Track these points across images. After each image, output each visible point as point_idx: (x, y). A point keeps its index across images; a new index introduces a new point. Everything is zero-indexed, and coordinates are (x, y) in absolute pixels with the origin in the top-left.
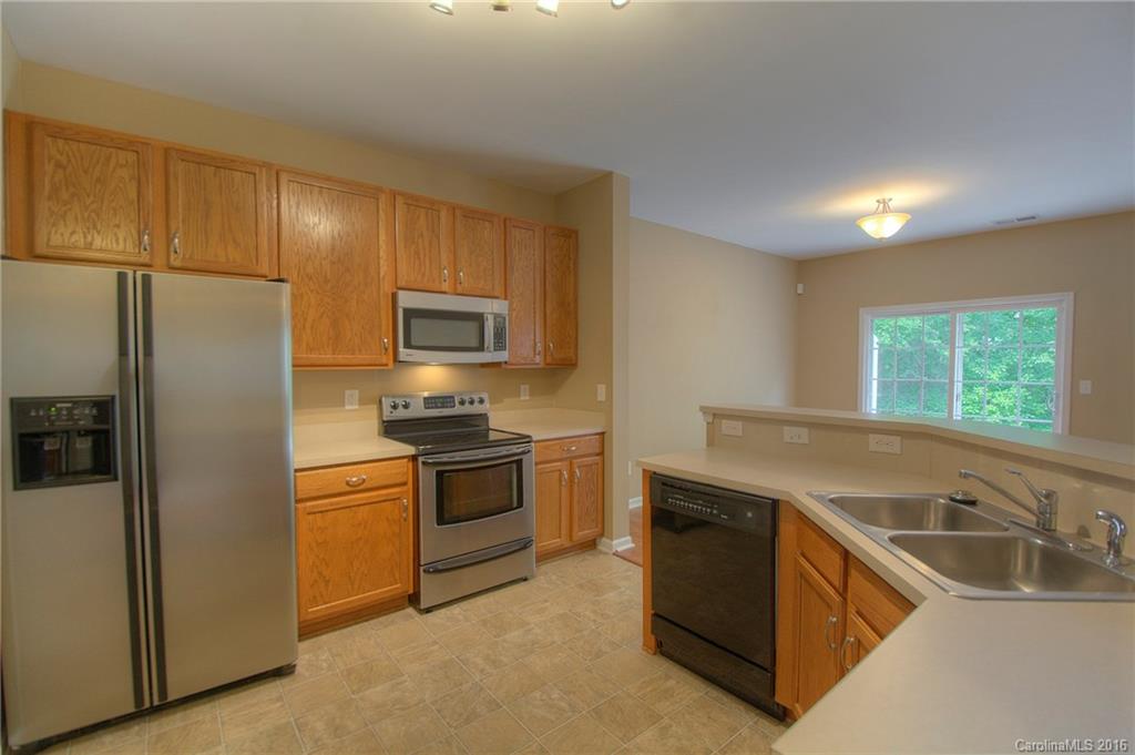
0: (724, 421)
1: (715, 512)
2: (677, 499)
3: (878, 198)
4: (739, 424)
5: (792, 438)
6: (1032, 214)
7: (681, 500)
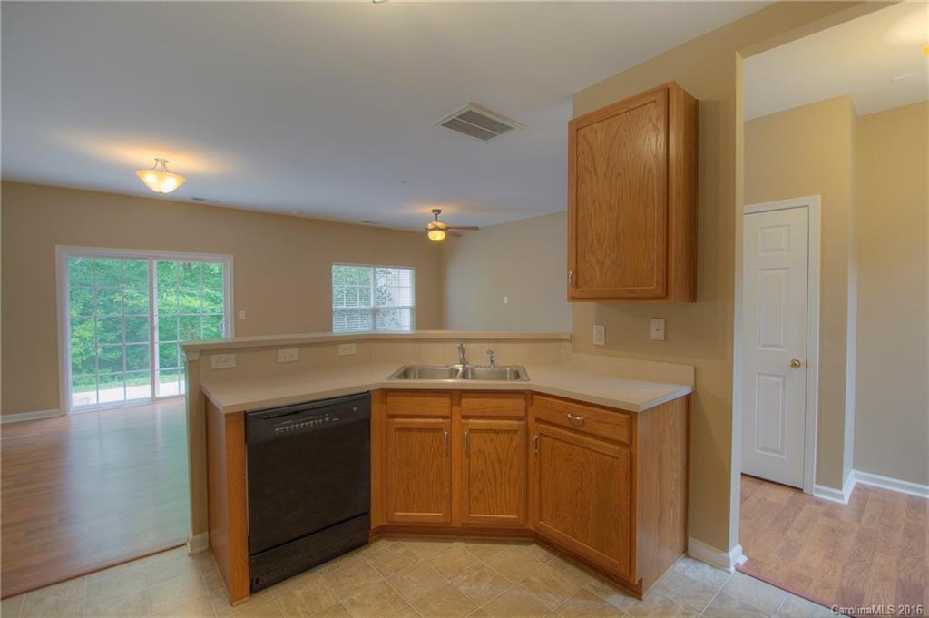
0: (213, 357)
1: (327, 419)
2: (285, 425)
3: (157, 157)
4: (233, 356)
5: (285, 358)
6: (202, 197)
7: (291, 424)
